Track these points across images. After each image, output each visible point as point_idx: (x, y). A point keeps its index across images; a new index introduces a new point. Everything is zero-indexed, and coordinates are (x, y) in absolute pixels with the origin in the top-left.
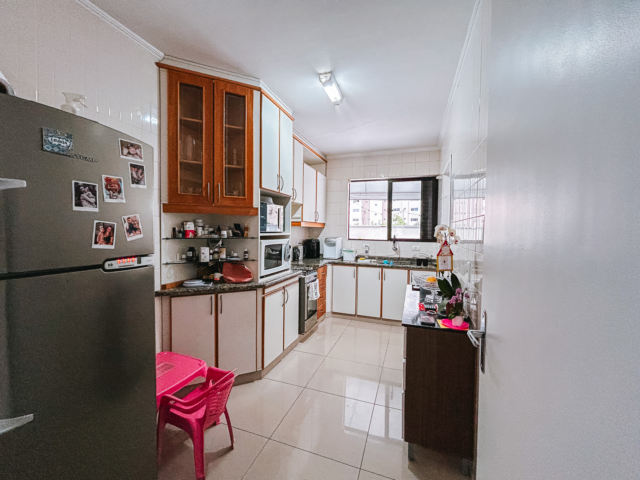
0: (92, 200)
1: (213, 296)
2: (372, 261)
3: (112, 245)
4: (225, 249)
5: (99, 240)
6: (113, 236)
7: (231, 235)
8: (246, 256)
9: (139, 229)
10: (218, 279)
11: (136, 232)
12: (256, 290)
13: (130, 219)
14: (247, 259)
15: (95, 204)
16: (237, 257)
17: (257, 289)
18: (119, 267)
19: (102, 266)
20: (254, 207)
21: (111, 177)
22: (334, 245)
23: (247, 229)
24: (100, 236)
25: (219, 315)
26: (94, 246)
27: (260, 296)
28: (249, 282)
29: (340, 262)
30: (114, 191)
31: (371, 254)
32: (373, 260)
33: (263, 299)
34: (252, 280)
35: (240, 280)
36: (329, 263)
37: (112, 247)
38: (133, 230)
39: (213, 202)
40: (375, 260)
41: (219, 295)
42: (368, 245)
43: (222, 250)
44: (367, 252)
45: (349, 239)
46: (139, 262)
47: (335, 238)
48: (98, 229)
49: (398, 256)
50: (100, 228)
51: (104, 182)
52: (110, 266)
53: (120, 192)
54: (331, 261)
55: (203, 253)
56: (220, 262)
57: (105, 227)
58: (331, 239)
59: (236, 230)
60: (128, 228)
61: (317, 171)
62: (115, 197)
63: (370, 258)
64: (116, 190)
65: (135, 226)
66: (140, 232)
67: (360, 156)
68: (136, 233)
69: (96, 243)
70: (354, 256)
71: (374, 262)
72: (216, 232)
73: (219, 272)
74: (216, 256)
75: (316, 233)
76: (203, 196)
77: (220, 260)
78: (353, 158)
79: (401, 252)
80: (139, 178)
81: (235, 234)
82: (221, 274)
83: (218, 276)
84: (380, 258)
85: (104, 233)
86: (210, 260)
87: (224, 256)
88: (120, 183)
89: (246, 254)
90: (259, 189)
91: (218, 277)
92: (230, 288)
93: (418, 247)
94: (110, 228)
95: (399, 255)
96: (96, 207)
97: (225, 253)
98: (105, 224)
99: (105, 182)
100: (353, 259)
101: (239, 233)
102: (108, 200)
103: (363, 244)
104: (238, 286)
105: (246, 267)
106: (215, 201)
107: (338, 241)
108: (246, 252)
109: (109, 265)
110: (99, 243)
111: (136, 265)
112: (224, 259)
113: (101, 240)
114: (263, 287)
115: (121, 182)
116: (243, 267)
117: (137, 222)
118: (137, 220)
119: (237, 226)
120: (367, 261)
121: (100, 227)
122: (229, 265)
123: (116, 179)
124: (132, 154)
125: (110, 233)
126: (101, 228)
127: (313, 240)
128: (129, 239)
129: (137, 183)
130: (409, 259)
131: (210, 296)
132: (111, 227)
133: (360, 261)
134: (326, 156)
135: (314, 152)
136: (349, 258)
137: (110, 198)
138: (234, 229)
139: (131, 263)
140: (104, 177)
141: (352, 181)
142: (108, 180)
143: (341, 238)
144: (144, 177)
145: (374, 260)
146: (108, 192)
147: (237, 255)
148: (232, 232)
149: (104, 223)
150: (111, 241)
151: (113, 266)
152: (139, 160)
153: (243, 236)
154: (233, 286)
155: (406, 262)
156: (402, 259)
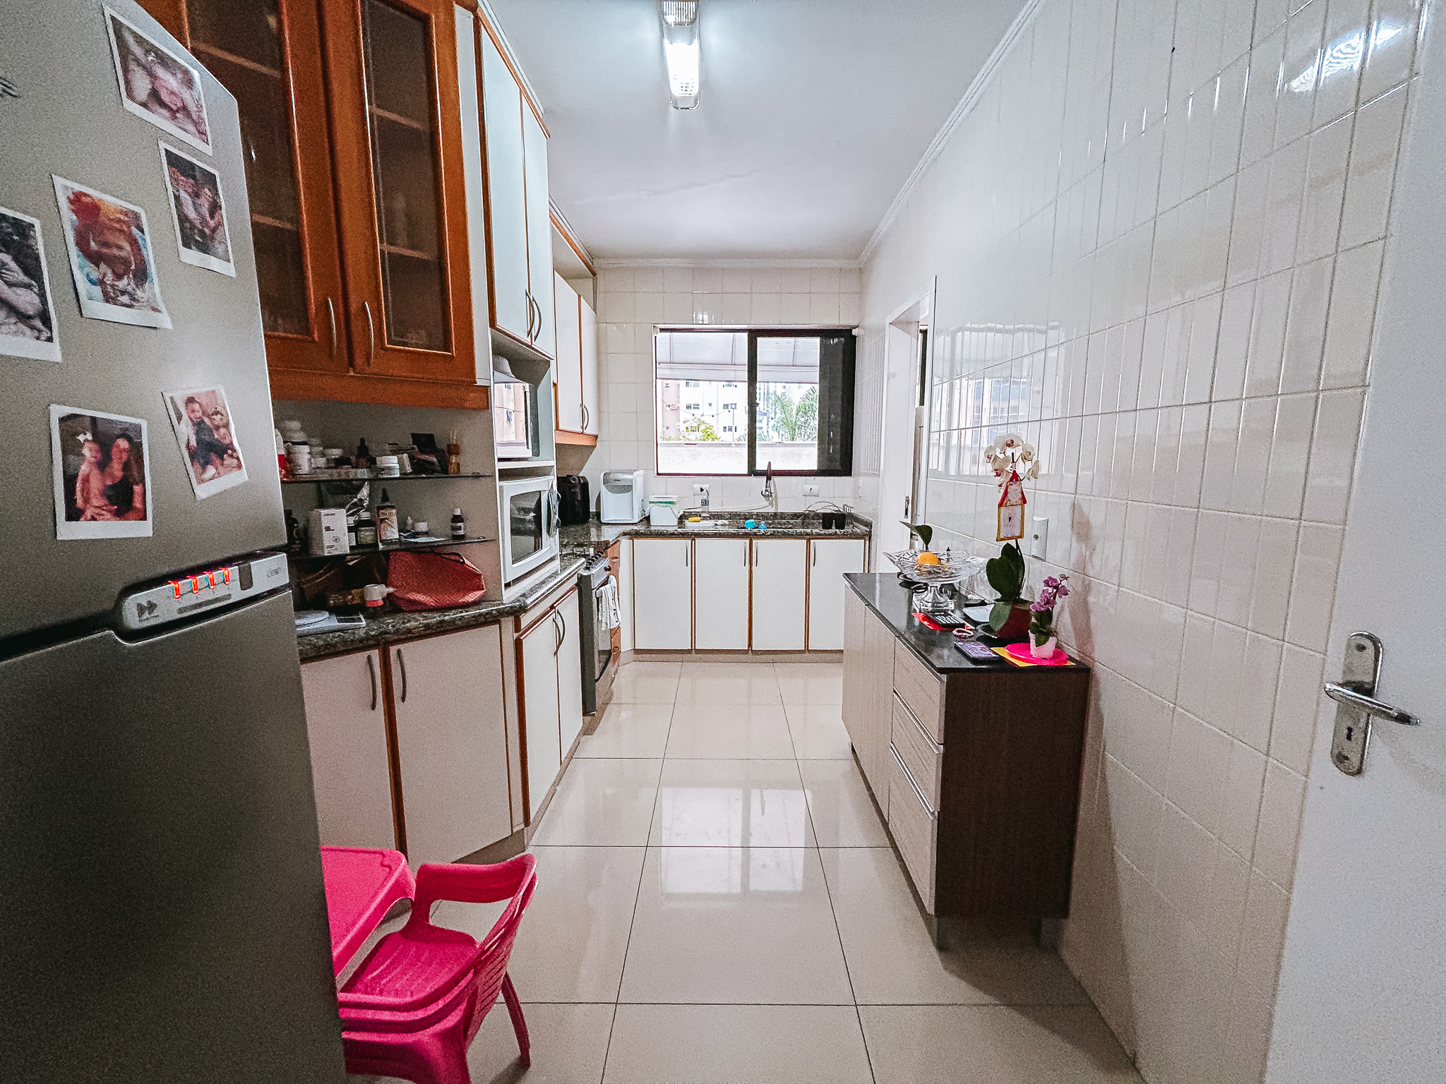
0: (26, 300)
1: (375, 654)
2: (718, 523)
3: (144, 518)
4: (394, 511)
5: (87, 500)
6: (143, 481)
7: (409, 469)
8: (460, 528)
9: (230, 446)
10: (381, 603)
11: (223, 459)
12: (498, 622)
13: (196, 406)
14: (463, 537)
15: (44, 324)
16: (426, 534)
17: (500, 621)
18: (180, 611)
19: (112, 619)
20: (479, 383)
21: (95, 194)
22: (628, 488)
23: (454, 449)
24: (86, 480)
25: (399, 707)
26: (69, 531)
27: (509, 636)
28: (476, 603)
29: (644, 530)
30: (120, 267)
31: (714, 507)
32: (720, 522)
33: (518, 644)
34: (483, 596)
35: (448, 599)
36: (625, 534)
37: (143, 529)
38: (212, 454)
39: (351, 363)
40: (726, 522)
41: (393, 650)
42: (705, 487)
43: (384, 514)
44: (705, 503)
45: (658, 474)
46: (246, 582)
47: (631, 472)
48: (71, 448)
49: (771, 510)
50: (81, 445)
51: (69, 217)
52: (146, 615)
53: (141, 276)
54: (628, 528)
55: (328, 529)
56: (383, 552)
57: (104, 436)
58: (621, 475)
59: (422, 452)
60: (193, 443)
61: (579, 296)
62: (125, 299)
63: (715, 516)
64: (126, 262)
65: (216, 436)
66: (235, 461)
67: (681, 265)
68: (222, 465)
69: (74, 514)
70: (676, 512)
71: (722, 526)
72: (353, 459)
73: (378, 583)
74: (367, 535)
75: (573, 460)
76: (313, 341)
77: (381, 547)
78: (663, 269)
79: (779, 500)
80: (208, 227)
81: (420, 468)
82: (387, 586)
83: (377, 593)
84: (733, 516)
85: (103, 464)
86: (351, 548)
87: (392, 533)
88: (135, 231)
89: (459, 524)
90: (489, 329)
91: (380, 598)
92: (427, 626)
93: (815, 488)
94: (123, 444)
95: (777, 508)
96: (50, 339)
97: (395, 525)
98: (99, 423)
99: (74, 217)
100: (675, 522)
101: (432, 463)
102: (97, 308)
103: (695, 486)
104: (448, 617)
105: (467, 562)
106: (359, 361)
107: (638, 478)
108: (457, 519)
109: (141, 609)
110: (89, 513)
111: (238, 595)
112: (396, 543)
113: (95, 502)
114: (517, 612)
115: (142, 231)
116: (458, 561)
117: (221, 419)
118: (219, 409)
119: (424, 442)
120: (708, 525)
121: (81, 438)
122: (408, 558)
123: (121, 212)
124: (170, 109)
125: (126, 467)
126: (86, 440)
127: (574, 479)
128: (203, 491)
129: (204, 248)
130: (796, 516)
131: (362, 656)
132: (129, 439)
133: (691, 525)
134: (592, 257)
135: (572, 245)
136: (664, 519)
137: (108, 299)
138: (413, 449)
139: (220, 591)
140: (64, 187)
141: (662, 330)
142: (85, 208)
143: (642, 472)
144: (220, 224)
145: (723, 521)
146: (90, 268)
147: (430, 530)
148: (411, 458)
149: (94, 419)
150: (138, 505)
151: (155, 613)
152: (195, 142)
153: (445, 470)
154: (436, 618)
155: (791, 521)
156: (783, 516)
